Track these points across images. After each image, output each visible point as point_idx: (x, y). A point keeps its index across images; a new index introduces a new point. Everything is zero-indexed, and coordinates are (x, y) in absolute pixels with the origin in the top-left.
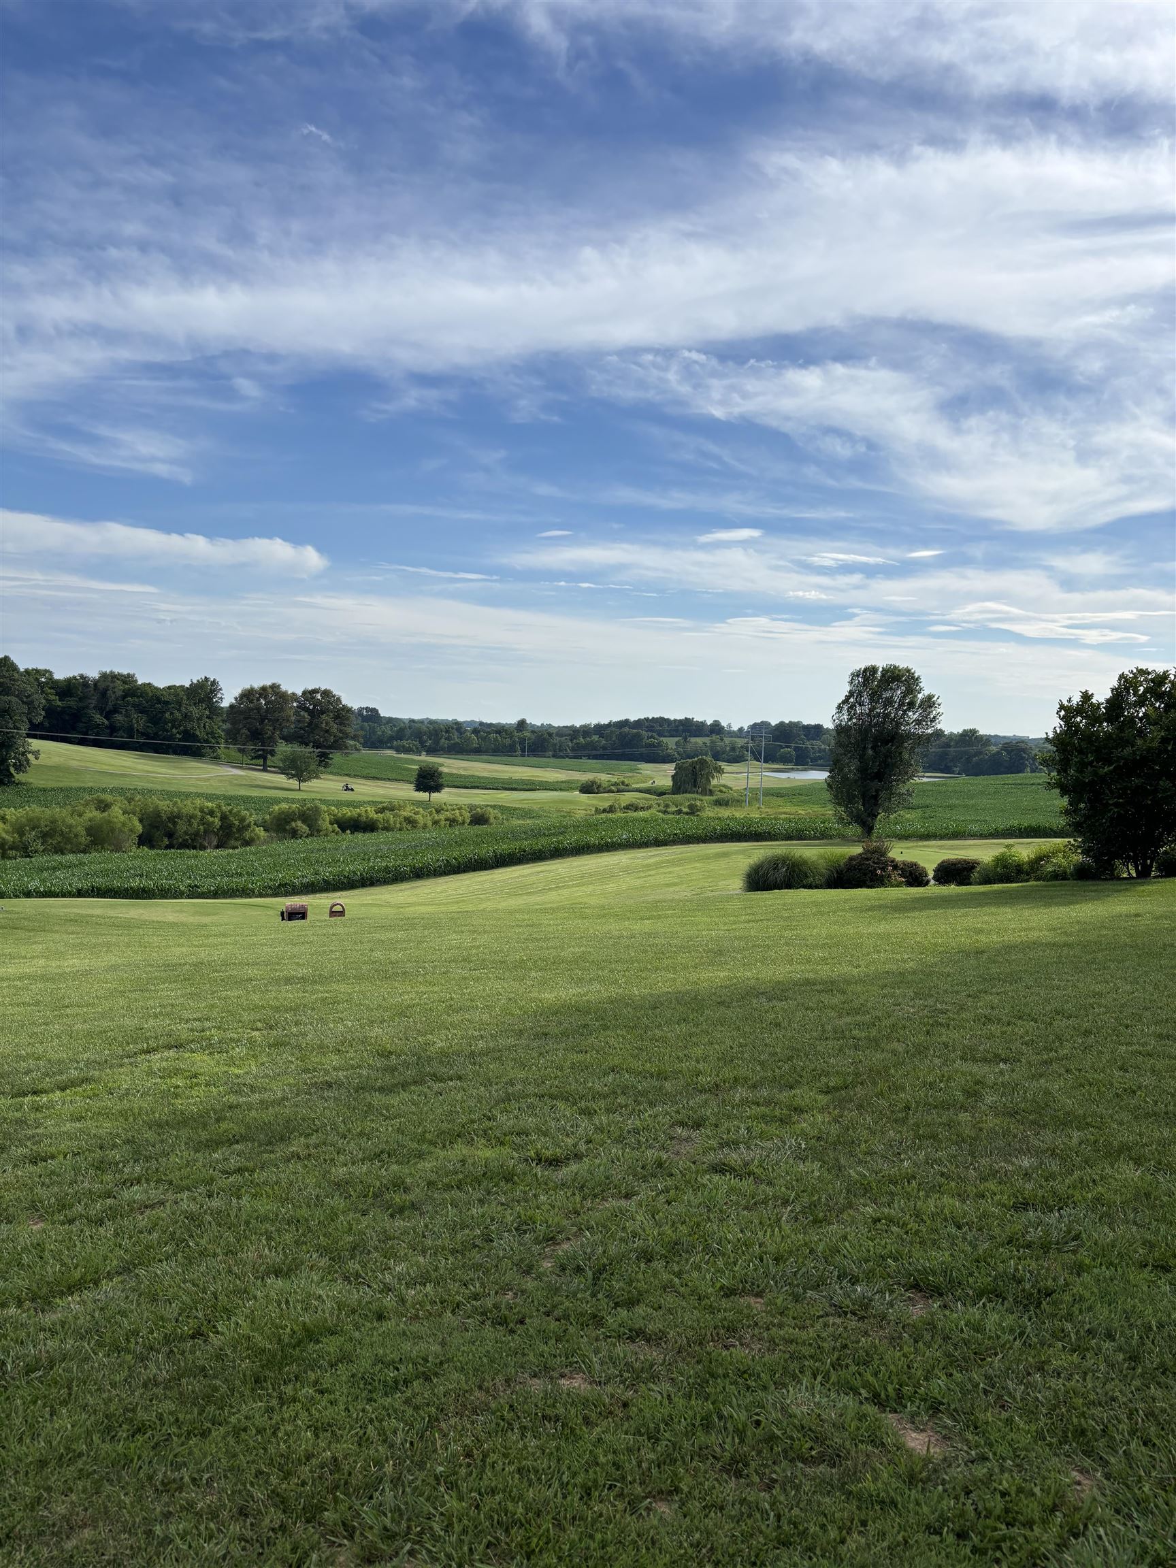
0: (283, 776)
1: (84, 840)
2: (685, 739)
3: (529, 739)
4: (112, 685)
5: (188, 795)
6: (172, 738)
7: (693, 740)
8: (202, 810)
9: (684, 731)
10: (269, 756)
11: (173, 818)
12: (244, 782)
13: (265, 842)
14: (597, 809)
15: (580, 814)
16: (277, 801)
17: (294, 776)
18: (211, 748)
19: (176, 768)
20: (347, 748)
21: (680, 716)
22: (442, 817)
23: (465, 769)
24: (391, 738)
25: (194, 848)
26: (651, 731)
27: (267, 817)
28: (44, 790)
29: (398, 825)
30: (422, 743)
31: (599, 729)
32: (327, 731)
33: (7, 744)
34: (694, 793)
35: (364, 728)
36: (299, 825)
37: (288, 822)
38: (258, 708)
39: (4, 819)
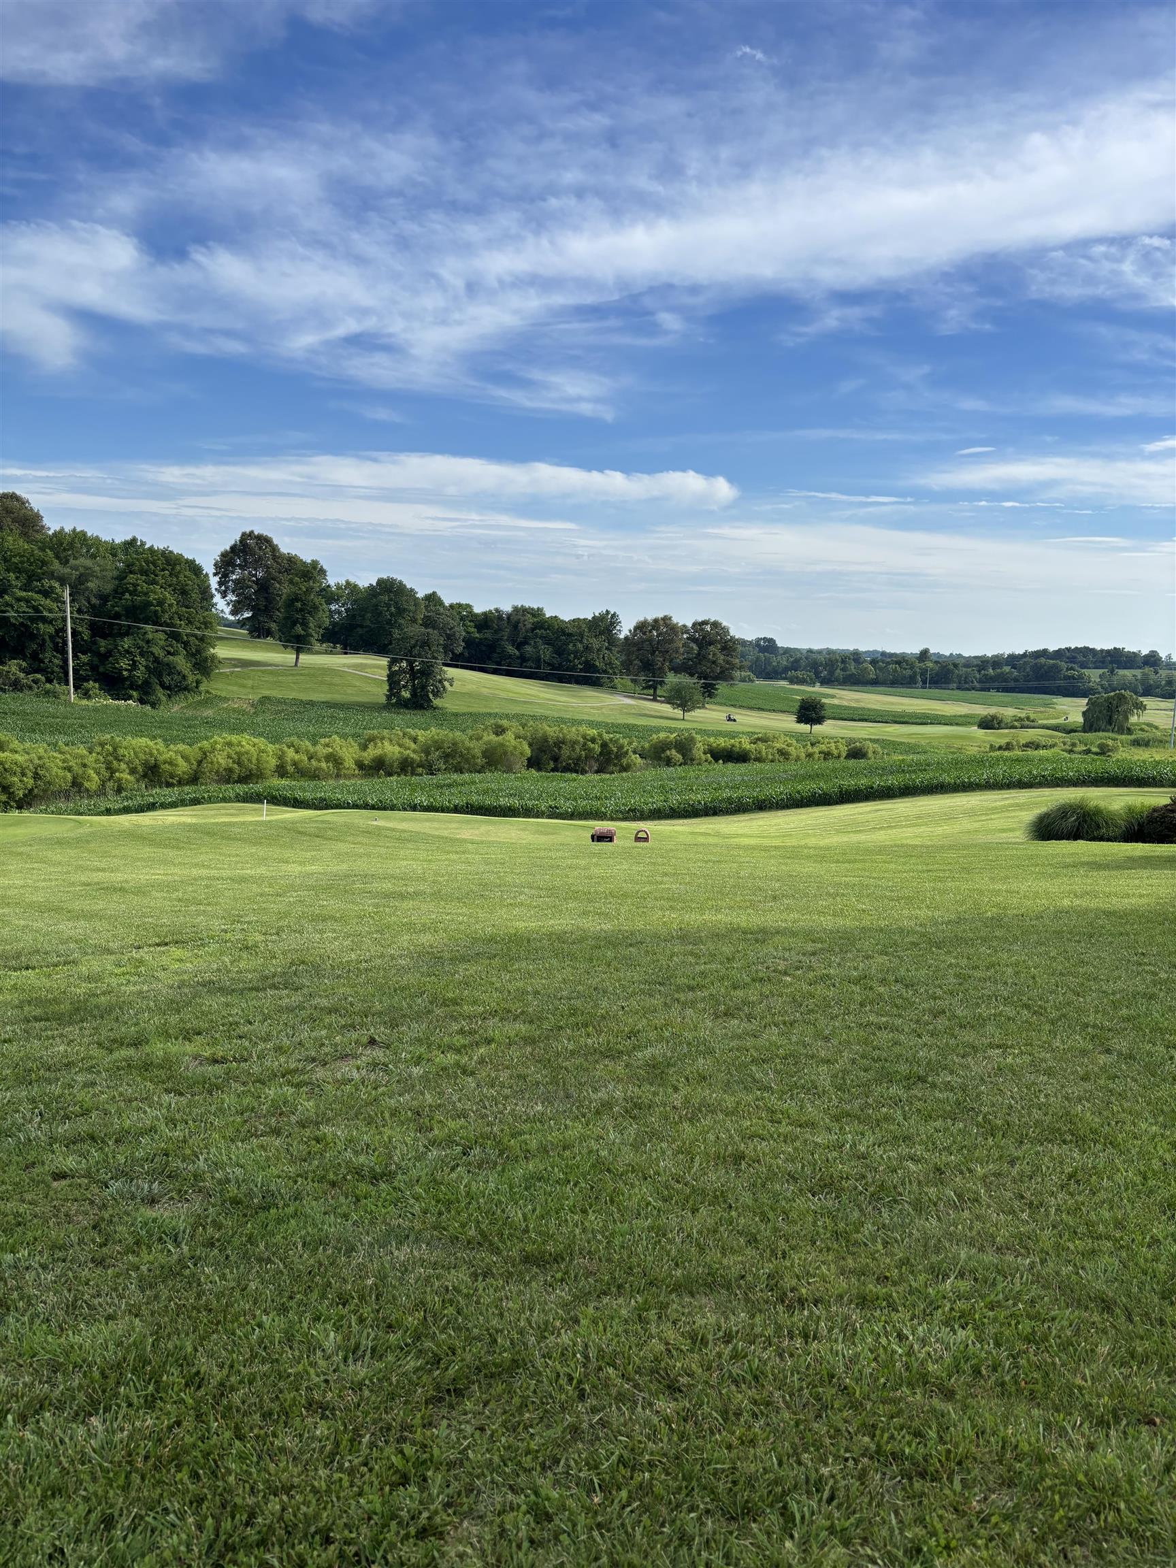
0: (668, 706)
1: (480, 761)
2: (1112, 672)
3: (931, 670)
4: (522, 618)
5: (580, 722)
6: (573, 669)
7: (1122, 672)
8: (584, 737)
9: (1111, 662)
10: (659, 687)
11: (559, 743)
12: (633, 711)
13: (641, 769)
14: (991, 745)
15: (972, 750)
16: (658, 730)
17: (679, 706)
18: (608, 678)
19: (574, 696)
20: (732, 679)
21: (1108, 646)
22: (816, 750)
23: (857, 701)
24: (786, 669)
25: (576, 772)
26: (1071, 662)
27: (647, 745)
28: (456, 715)
29: (770, 757)
30: (817, 674)
31: (1013, 660)
32: (714, 662)
33: (427, 672)
34: (1108, 731)
35: (758, 658)
36: (674, 754)
37: (664, 751)
38: (650, 640)
39: (415, 740)
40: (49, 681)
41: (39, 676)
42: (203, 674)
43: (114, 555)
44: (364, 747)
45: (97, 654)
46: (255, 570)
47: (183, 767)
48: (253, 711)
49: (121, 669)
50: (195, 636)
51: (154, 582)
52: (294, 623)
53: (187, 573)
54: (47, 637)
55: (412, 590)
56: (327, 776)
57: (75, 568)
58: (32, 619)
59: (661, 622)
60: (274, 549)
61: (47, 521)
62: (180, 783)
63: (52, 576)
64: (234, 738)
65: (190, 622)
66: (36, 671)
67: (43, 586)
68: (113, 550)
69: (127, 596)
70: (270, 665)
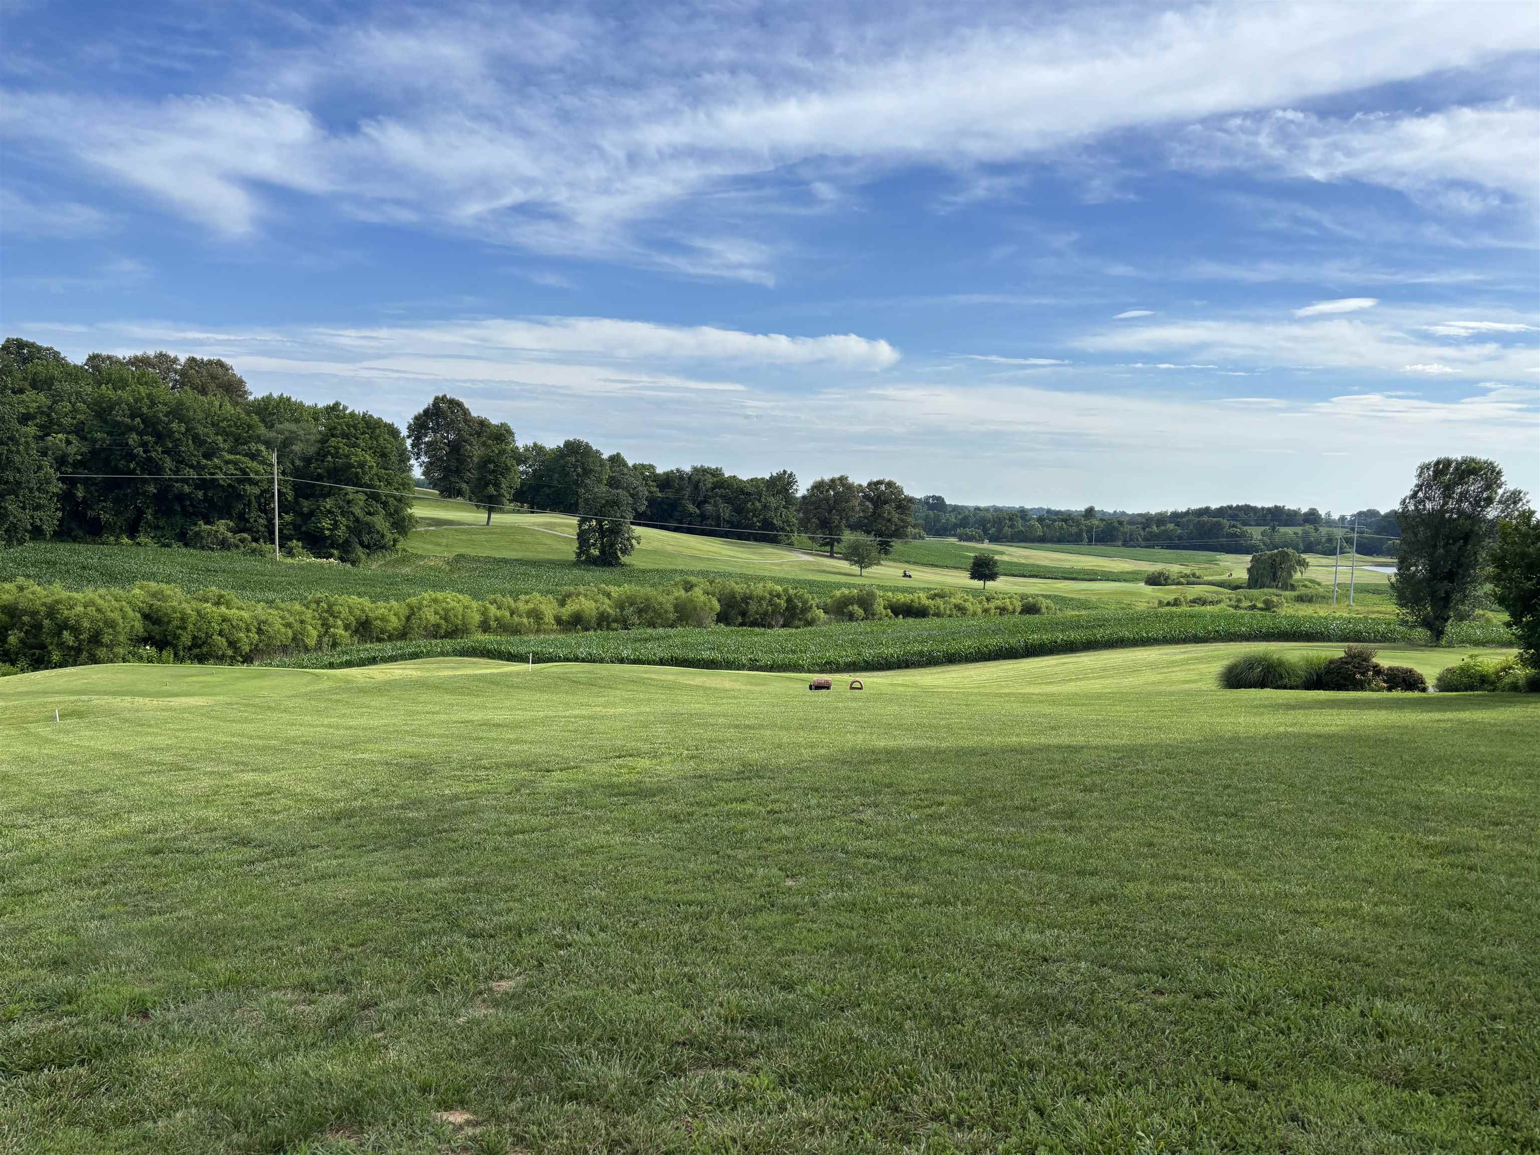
0: (846, 562)
1: (672, 616)
2: (1273, 529)
3: (1098, 527)
4: (702, 478)
5: (762, 579)
6: (752, 526)
7: (1283, 529)
8: (770, 593)
9: (1272, 520)
10: (836, 544)
11: (747, 599)
12: (812, 568)
13: (825, 623)
14: (1159, 601)
15: (1141, 606)
16: (839, 586)
17: (856, 562)
18: (786, 536)
19: (754, 553)
20: (907, 536)
21: (1269, 504)
22: (992, 605)
23: (1026, 557)
24: (955, 526)
25: (764, 626)
26: (1234, 519)
27: (828, 601)
28: (644, 572)
29: (948, 612)
30: (985, 531)
31: (1175, 516)
32: (889, 520)
33: (615, 530)
34: (1272, 587)
35: (927, 516)
36: (856, 609)
37: (846, 605)
38: (827, 499)
39: (609, 595)
40: (256, 540)
41: (245, 535)
42: (399, 533)
43: (316, 419)
44: (562, 603)
45: (299, 513)
46: (448, 432)
47: (394, 623)
48: (448, 568)
49: (323, 529)
50: (394, 497)
51: (355, 445)
52: (487, 485)
53: (387, 436)
54: (253, 498)
55: (598, 452)
56: (529, 631)
57: (280, 432)
58: (240, 481)
59: (838, 482)
60: (466, 412)
61: (249, 387)
62: (390, 638)
63: (259, 439)
64: (440, 595)
65: (389, 483)
66: (241, 531)
67: (250, 449)
68: (315, 414)
69: (329, 458)
70: (463, 524)
